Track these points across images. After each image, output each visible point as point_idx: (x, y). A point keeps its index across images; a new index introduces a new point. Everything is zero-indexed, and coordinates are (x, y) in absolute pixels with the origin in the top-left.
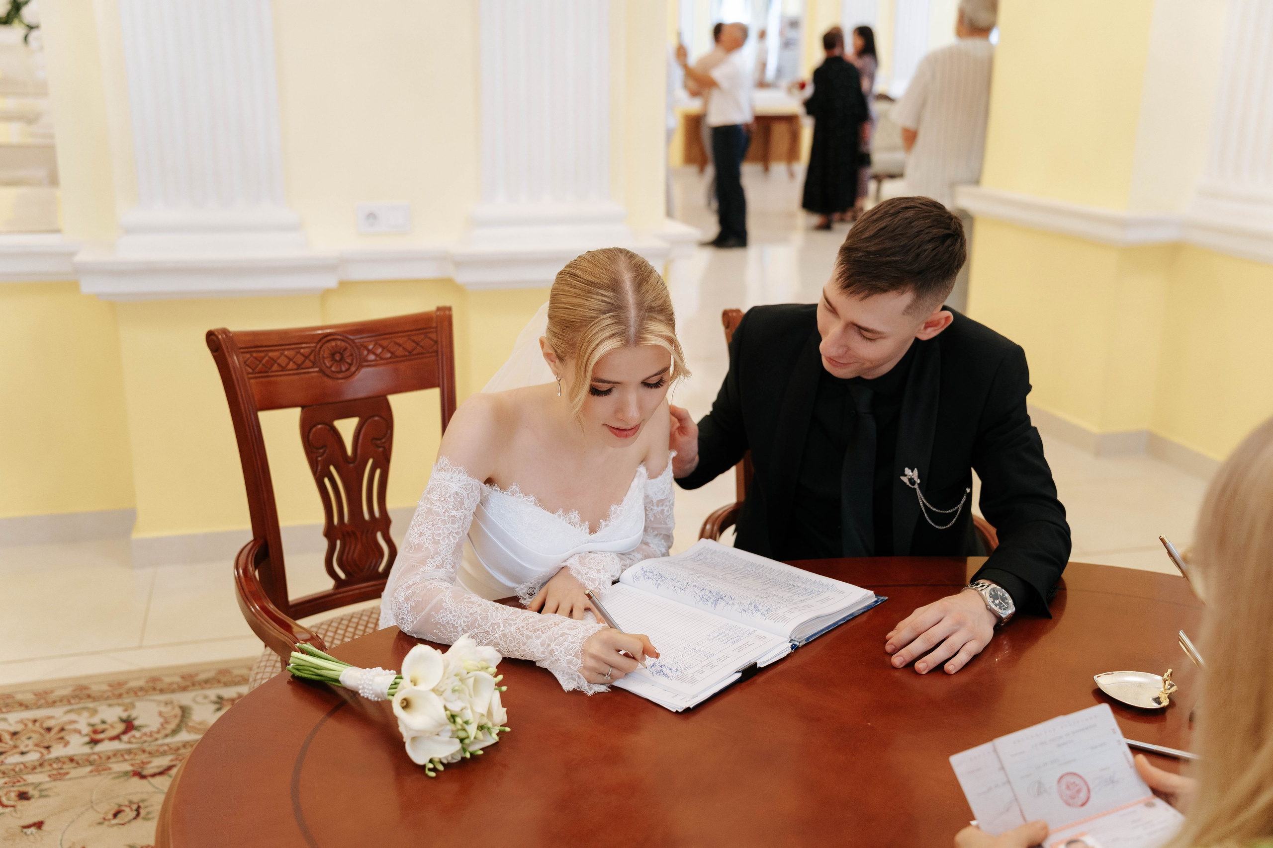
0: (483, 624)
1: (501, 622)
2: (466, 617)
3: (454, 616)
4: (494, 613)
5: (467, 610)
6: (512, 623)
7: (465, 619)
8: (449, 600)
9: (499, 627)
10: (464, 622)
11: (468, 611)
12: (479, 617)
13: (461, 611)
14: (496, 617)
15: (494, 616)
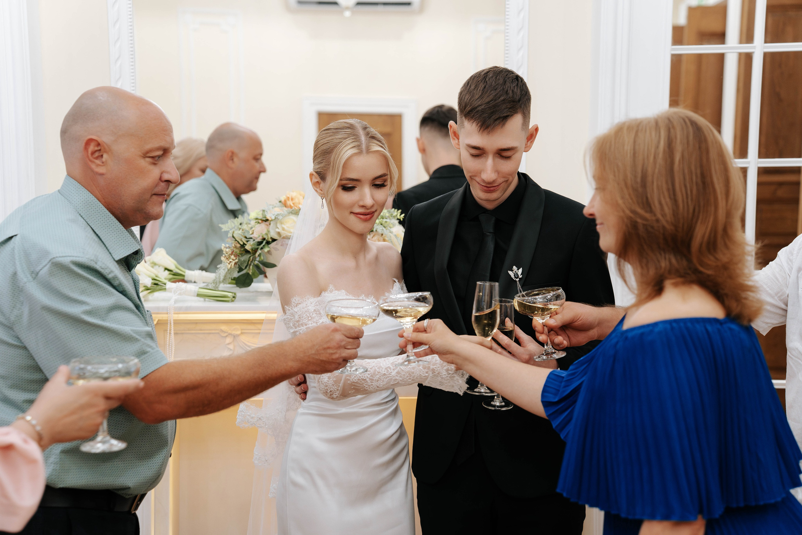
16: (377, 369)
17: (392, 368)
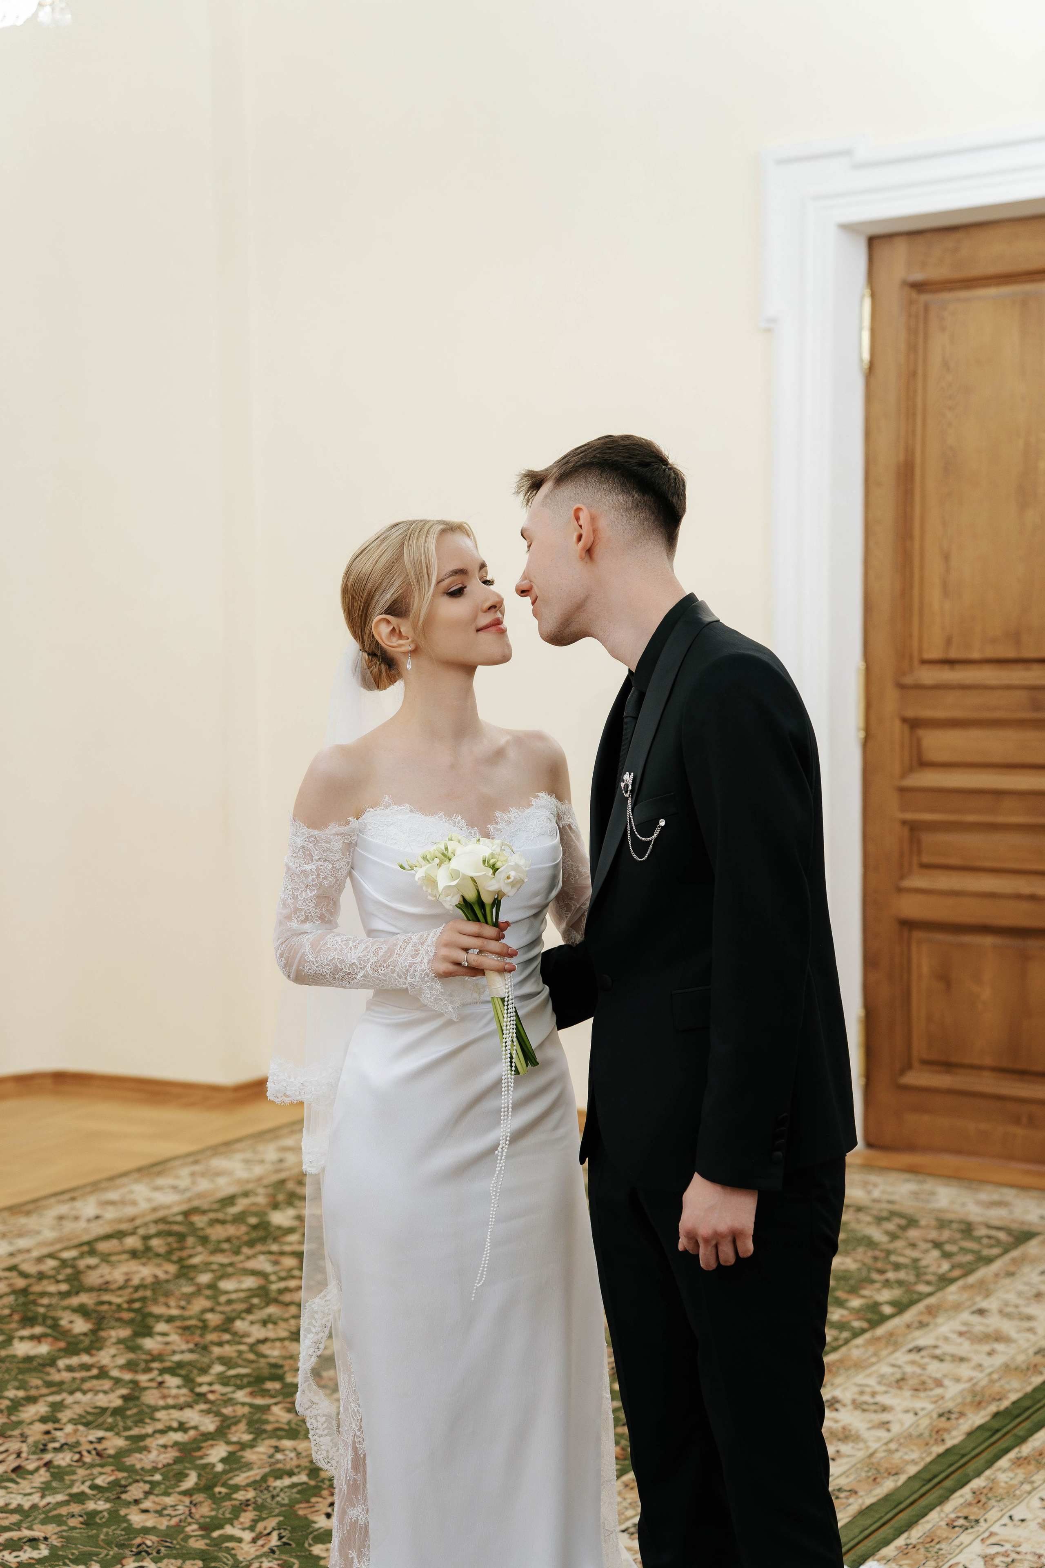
0: (343, 967)
1: (356, 961)
2: (327, 965)
3: (317, 967)
4: (349, 954)
5: (326, 957)
6: (366, 959)
7: (328, 967)
9: (357, 966)
10: (328, 969)
11: (327, 959)
12: (337, 962)
13: (322, 960)
14: (351, 957)
15: (349, 957)
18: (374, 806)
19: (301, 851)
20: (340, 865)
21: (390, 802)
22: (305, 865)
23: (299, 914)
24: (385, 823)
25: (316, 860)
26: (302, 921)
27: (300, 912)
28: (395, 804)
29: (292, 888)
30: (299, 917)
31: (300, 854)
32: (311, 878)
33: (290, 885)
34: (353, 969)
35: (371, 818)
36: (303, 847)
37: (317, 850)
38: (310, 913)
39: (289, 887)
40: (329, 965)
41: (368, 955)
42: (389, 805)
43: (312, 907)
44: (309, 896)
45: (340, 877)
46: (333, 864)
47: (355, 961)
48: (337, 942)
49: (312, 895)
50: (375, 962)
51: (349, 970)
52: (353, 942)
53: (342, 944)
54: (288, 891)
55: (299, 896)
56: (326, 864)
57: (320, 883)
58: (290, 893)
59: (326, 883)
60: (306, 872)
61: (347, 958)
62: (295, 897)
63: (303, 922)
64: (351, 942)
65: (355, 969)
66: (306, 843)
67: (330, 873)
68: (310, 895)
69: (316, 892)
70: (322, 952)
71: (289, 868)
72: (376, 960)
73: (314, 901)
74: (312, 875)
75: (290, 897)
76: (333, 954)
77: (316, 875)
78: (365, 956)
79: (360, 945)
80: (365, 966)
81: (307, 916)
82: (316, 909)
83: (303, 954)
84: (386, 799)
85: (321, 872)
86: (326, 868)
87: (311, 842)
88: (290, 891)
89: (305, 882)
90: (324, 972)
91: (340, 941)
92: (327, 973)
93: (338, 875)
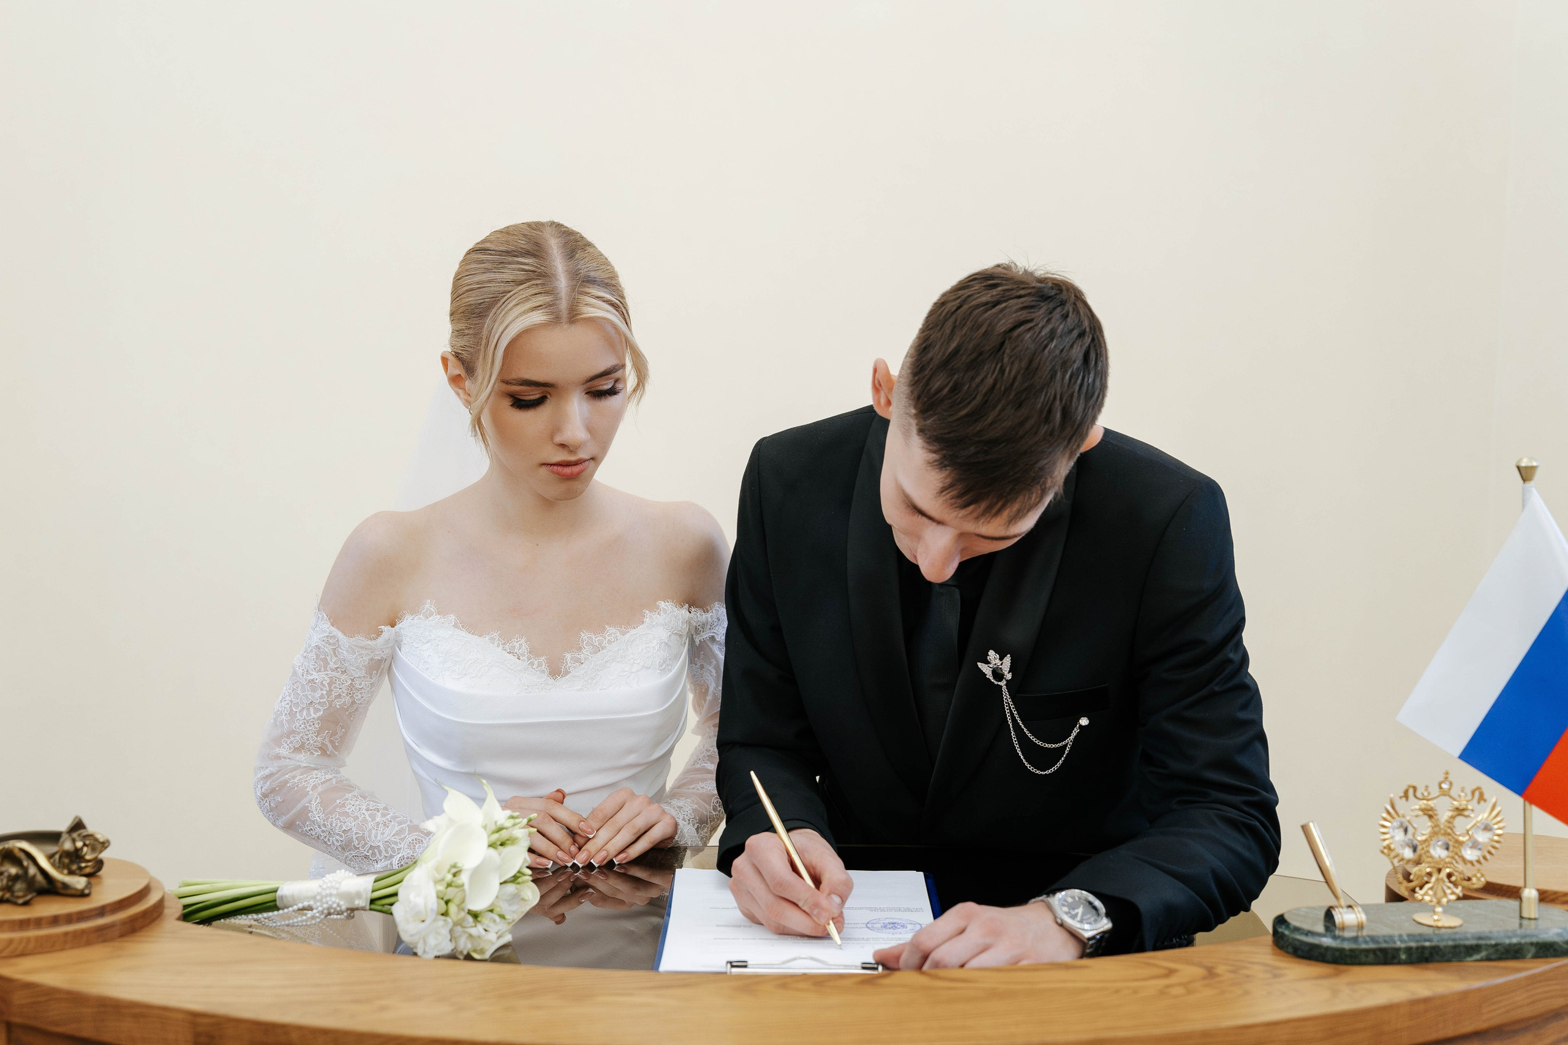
0: (361, 845)
1: (382, 846)
2: (338, 834)
3: (323, 831)
4: (374, 832)
5: (339, 825)
7: (338, 837)
8: (316, 810)
9: (380, 852)
10: (337, 841)
11: (341, 827)
12: (354, 838)
13: (331, 826)
14: (376, 837)
15: (373, 836)
16: (354, 840)
17: (384, 853)
18: (414, 612)
19: (314, 652)
20: (360, 684)
21: (432, 609)
22: (314, 673)
23: (292, 739)
24: (421, 639)
25: (331, 669)
26: (295, 749)
27: (294, 737)
28: (439, 613)
29: (291, 701)
30: (291, 742)
31: (313, 655)
32: (318, 694)
33: (290, 695)
34: (374, 854)
35: (408, 625)
36: (318, 647)
37: (336, 656)
38: (308, 740)
39: (288, 698)
40: (341, 836)
41: (400, 844)
42: (431, 614)
43: (312, 733)
44: (312, 717)
45: (359, 700)
46: (352, 680)
47: (380, 844)
48: (360, 809)
49: (316, 717)
50: (408, 858)
51: (368, 852)
52: (383, 815)
53: (367, 813)
54: (286, 702)
55: (298, 715)
56: (344, 677)
57: (331, 703)
58: (288, 706)
59: (338, 704)
60: (314, 684)
61: (370, 836)
62: (292, 714)
63: (297, 750)
64: (379, 814)
65: (377, 854)
66: (323, 643)
67: (346, 691)
68: (313, 715)
69: (322, 713)
70: (336, 816)
71: (295, 673)
72: (410, 856)
73: (316, 725)
74: (322, 690)
75: (286, 712)
76: (350, 824)
77: (326, 691)
78: (396, 843)
79: (393, 823)
80: (392, 857)
81: (303, 744)
82: (317, 737)
83: (305, 810)
84: (428, 605)
85: (335, 687)
86: (342, 683)
87: (330, 644)
88: (288, 704)
89: (310, 697)
90: (331, 841)
91: (364, 807)
92: (334, 844)
93: (357, 696)
